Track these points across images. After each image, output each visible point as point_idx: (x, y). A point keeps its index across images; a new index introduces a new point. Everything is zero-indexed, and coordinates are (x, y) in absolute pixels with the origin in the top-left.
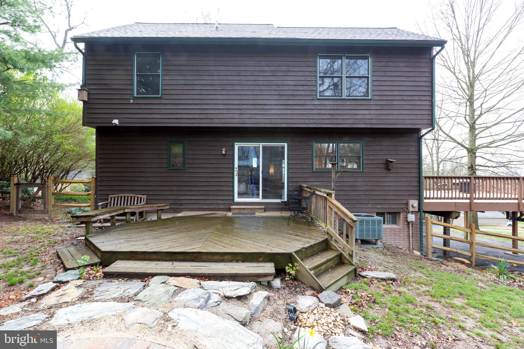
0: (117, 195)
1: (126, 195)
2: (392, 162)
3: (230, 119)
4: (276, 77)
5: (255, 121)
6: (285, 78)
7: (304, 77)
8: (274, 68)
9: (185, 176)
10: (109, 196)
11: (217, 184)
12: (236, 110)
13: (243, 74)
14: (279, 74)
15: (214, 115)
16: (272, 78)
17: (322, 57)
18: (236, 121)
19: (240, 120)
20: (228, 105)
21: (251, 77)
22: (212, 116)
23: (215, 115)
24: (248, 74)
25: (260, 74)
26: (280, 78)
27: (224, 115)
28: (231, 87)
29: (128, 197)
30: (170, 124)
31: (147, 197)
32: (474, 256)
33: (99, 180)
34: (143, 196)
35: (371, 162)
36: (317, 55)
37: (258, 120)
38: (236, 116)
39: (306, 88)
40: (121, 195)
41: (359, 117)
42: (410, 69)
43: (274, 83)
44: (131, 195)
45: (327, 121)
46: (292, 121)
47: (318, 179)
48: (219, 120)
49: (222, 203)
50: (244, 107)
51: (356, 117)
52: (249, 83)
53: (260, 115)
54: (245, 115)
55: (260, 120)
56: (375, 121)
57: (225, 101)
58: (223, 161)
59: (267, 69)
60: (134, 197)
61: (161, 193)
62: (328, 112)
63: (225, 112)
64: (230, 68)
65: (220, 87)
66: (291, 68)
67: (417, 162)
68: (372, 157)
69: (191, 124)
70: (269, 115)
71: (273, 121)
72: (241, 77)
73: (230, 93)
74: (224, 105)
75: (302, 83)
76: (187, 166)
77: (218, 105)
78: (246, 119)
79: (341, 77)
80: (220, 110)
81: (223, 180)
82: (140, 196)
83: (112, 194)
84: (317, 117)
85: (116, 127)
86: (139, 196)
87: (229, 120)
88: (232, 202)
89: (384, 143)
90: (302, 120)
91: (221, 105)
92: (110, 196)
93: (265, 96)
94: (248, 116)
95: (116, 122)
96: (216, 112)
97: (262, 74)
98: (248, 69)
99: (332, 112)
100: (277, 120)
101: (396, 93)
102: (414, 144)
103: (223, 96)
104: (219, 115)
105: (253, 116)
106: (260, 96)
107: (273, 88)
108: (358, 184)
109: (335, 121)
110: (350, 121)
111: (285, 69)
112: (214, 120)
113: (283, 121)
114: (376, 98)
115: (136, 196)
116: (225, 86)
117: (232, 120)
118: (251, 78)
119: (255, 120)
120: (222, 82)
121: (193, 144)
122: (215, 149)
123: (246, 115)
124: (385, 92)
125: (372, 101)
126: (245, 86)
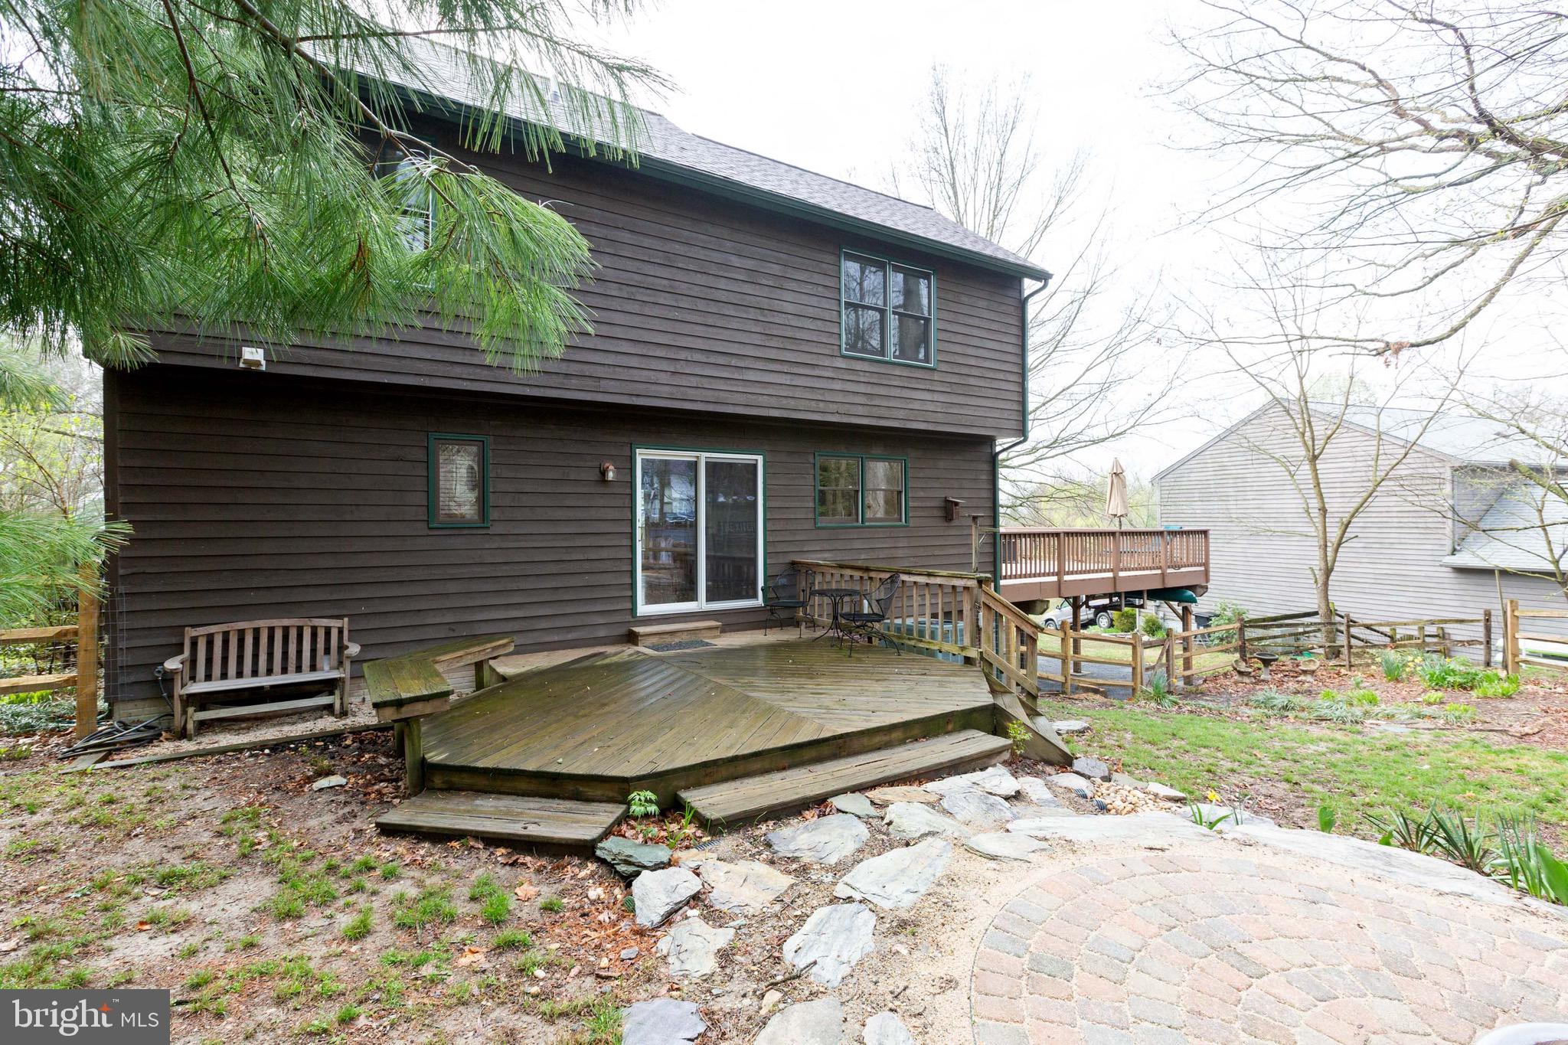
0: (224, 628)
1: (263, 624)
2: (957, 504)
3: (648, 386)
4: (758, 287)
5: (709, 395)
6: (777, 294)
7: (815, 298)
8: (753, 262)
9: (487, 546)
10: (183, 635)
11: (587, 567)
12: (662, 361)
13: (680, 265)
14: (764, 282)
15: (602, 368)
16: (748, 289)
17: (851, 257)
18: (665, 391)
19: (674, 390)
20: (642, 345)
21: (699, 275)
22: (599, 372)
23: (606, 369)
24: (691, 267)
25: (721, 273)
26: (766, 292)
27: (631, 371)
28: (649, 296)
29: (271, 630)
30: (468, 383)
31: (350, 622)
32: (1069, 682)
33: (121, 572)
34: (335, 624)
35: (920, 504)
36: (840, 249)
37: (716, 394)
38: (664, 378)
39: (819, 325)
40: (241, 625)
41: (916, 405)
42: (993, 316)
43: (753, 301)
44: (286, 622)
45: (860, 410)
46: (792, 403)
47: (826, 546)
48: (618, 383)
49: (602, 621)
50: (683, 355)
51: (910, 406)
52: (695, 291)
53: (722, 381)
54: (684, 376)
55: (722, 394)
56: (940, 418)
57: (635, 331)
58: (601, 502)
59: (736, 261)
60: (300, 630)
61: (400, 606)
62: (862, 389)
63: (634, 362)
64: (647, 242)
65: (620, 289)
66: (790, 270)
67: (989, 504)
68: (922, 494)
69: (536, 389)
70: (741, 383)
71: (752, 400)
72: (675, 271)
73: (647, 311)
74: (632, 343)
75: (810, 312)
76: (494, 514)
77: (615, 342)
78: (688, 389)
79: (882, 312)
80: (620, 357)
81: (604, 554)
82: (325, 622)
83: (193, 626)
84: (840, 398)
85: (251, 374)
86: (316, 622)
87: (645, 386)
88: (629, 618)
89: (941, 464)
90: (813, 403)
91: (624, 343)
92: (191, 632)
93: (732, 332)
94: (694, 382)
95: (253, 354)
96: (610, 360)
97: (726, 275)
98: (693, 252)
99: (869, 389)
100: (760, 398)
101: (973, 362)
102: (986, 467)
103: (628, 317)
104: (617, 369)
105: (706, 383)
106: (721, 330)
107: (752, 314)
108: (900, 553)
109: (875, 412)
110: (901, 414)
111: (776, 269)
112: (603, 382)
113: (773, 402)
114: (944, 367)
115: (307, 624)
116: (634, 289)
117: (653, 387)
118: (699, 279)
119: (710, 393)
120: (624, 277)
121: (513, 447)
122: (581, 464)
123: (689, 378)
124: (956, 357)
125: (936, 373)
126: (685, 298)
